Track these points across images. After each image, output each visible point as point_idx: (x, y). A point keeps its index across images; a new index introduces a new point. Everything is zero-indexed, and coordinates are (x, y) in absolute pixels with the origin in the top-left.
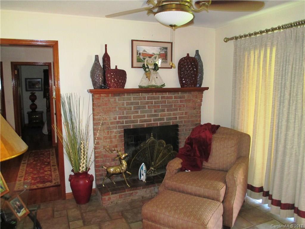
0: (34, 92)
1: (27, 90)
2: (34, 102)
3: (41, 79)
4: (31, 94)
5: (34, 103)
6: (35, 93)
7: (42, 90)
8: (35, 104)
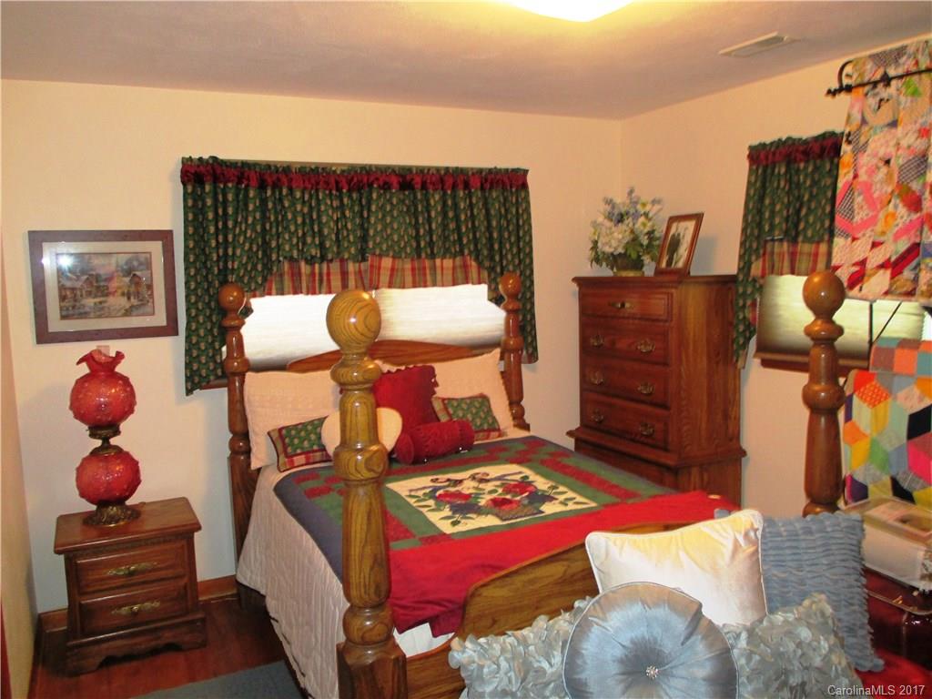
0: (113, 347)
1: (44, 336)
2: (117, 432)
3: (165, 237)
4: (84, 369)
5: (114, 441)
6: (119, 356)
7: (170, 329)
8: (119, 450)
